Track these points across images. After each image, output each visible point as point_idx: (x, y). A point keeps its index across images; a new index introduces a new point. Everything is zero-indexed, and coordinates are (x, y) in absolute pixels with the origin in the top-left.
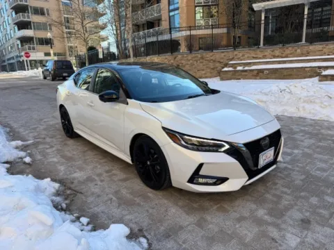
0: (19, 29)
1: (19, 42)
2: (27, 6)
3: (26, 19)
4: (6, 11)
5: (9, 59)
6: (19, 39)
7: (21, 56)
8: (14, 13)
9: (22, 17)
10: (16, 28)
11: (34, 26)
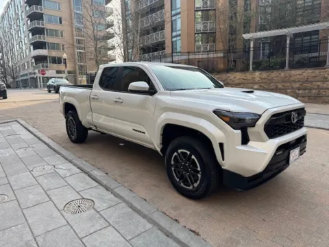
0: (34, 49)
1: (33, 60)
2: (44, 28)
3: (42, 40)
4: (24, 32)
5: (22, 76)
6: (34, 57)
7: (35, 73)
8: (30, 35)
9: (38, 38)
10: (32, 47)
11: (48, 46)
